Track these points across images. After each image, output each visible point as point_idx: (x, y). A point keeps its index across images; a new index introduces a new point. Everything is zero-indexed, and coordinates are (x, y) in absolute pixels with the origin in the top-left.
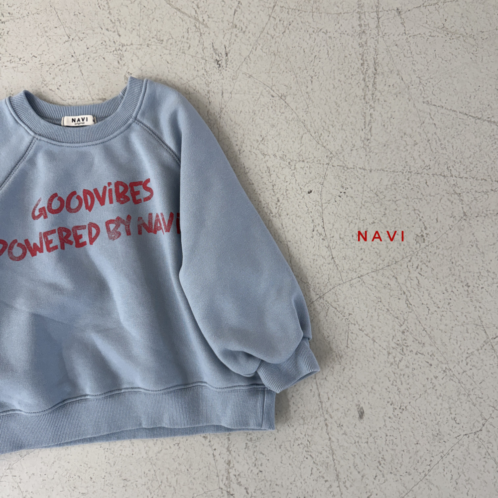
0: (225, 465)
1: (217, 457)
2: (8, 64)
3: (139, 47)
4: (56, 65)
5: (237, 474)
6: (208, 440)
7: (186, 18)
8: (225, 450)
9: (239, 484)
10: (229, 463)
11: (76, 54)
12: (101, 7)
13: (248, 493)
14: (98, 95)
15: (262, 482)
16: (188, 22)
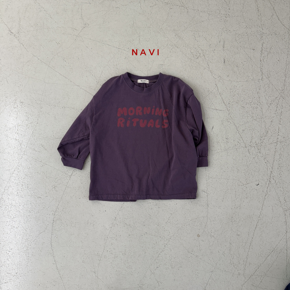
0: (270, 172)
1: (268, 169)
2: (225, 31)
3: (268, 35)
4: (240, 35)
5: (273, 176)
6: (266, 164)
7: (285, 28)
8: (271, 168)
9: (273, 179)
10: (271, 172)
11: (248, 33)
12: (259, 19)
13: (275, 182)
14: (252, 47)
15: (281, 180)
16: (286, 30)
